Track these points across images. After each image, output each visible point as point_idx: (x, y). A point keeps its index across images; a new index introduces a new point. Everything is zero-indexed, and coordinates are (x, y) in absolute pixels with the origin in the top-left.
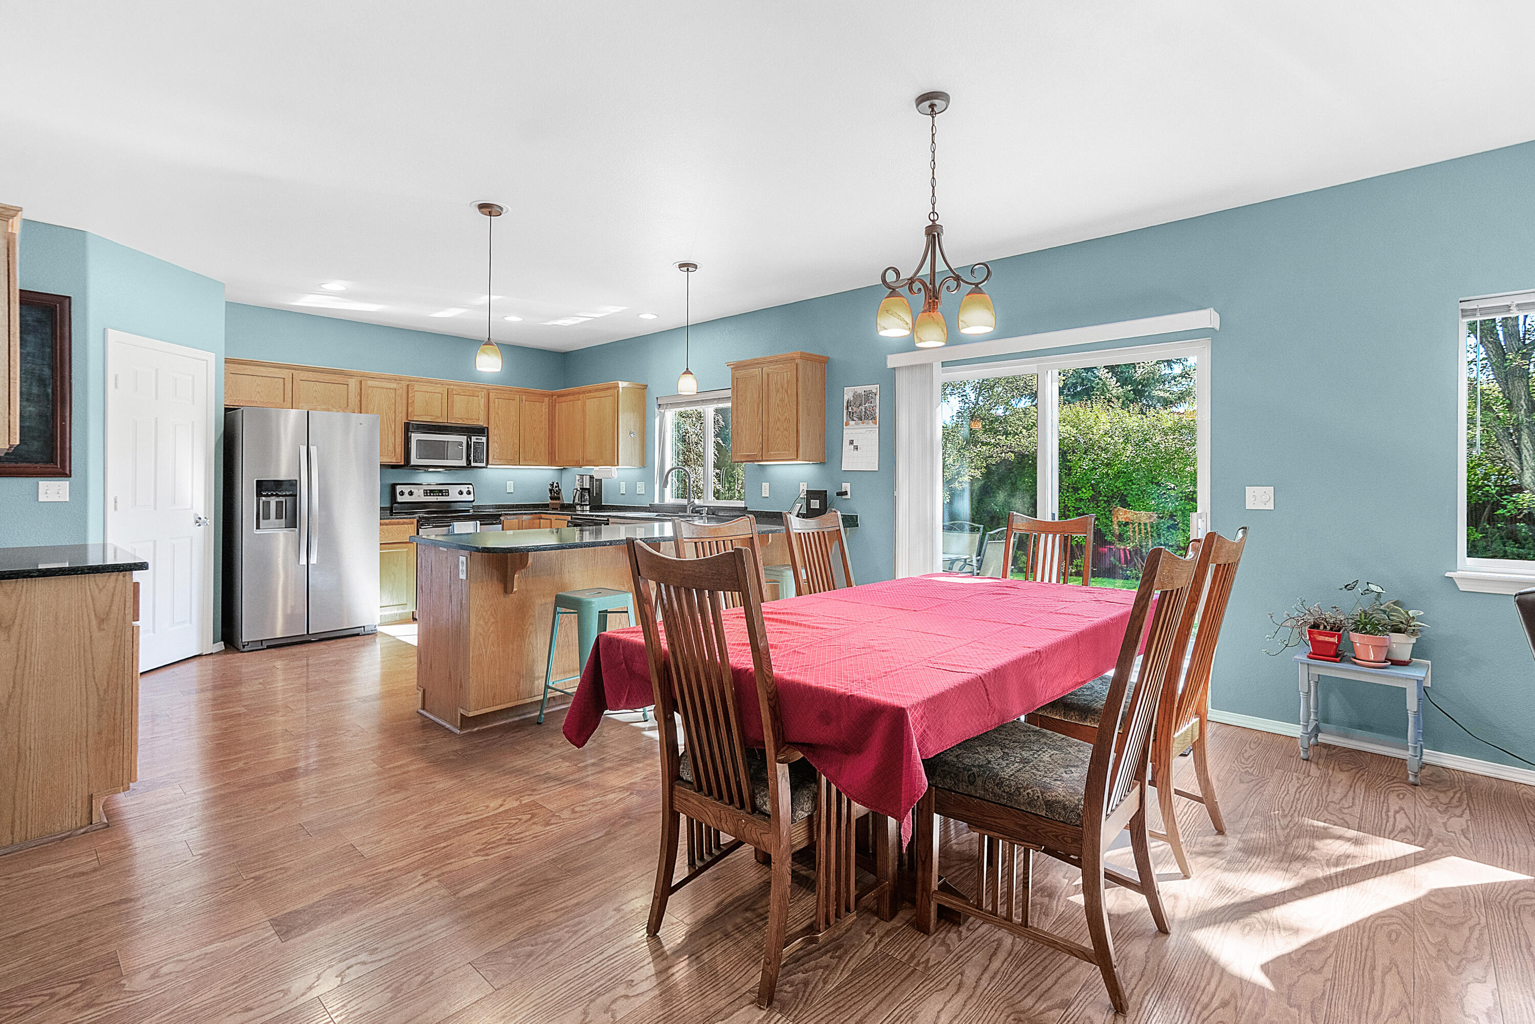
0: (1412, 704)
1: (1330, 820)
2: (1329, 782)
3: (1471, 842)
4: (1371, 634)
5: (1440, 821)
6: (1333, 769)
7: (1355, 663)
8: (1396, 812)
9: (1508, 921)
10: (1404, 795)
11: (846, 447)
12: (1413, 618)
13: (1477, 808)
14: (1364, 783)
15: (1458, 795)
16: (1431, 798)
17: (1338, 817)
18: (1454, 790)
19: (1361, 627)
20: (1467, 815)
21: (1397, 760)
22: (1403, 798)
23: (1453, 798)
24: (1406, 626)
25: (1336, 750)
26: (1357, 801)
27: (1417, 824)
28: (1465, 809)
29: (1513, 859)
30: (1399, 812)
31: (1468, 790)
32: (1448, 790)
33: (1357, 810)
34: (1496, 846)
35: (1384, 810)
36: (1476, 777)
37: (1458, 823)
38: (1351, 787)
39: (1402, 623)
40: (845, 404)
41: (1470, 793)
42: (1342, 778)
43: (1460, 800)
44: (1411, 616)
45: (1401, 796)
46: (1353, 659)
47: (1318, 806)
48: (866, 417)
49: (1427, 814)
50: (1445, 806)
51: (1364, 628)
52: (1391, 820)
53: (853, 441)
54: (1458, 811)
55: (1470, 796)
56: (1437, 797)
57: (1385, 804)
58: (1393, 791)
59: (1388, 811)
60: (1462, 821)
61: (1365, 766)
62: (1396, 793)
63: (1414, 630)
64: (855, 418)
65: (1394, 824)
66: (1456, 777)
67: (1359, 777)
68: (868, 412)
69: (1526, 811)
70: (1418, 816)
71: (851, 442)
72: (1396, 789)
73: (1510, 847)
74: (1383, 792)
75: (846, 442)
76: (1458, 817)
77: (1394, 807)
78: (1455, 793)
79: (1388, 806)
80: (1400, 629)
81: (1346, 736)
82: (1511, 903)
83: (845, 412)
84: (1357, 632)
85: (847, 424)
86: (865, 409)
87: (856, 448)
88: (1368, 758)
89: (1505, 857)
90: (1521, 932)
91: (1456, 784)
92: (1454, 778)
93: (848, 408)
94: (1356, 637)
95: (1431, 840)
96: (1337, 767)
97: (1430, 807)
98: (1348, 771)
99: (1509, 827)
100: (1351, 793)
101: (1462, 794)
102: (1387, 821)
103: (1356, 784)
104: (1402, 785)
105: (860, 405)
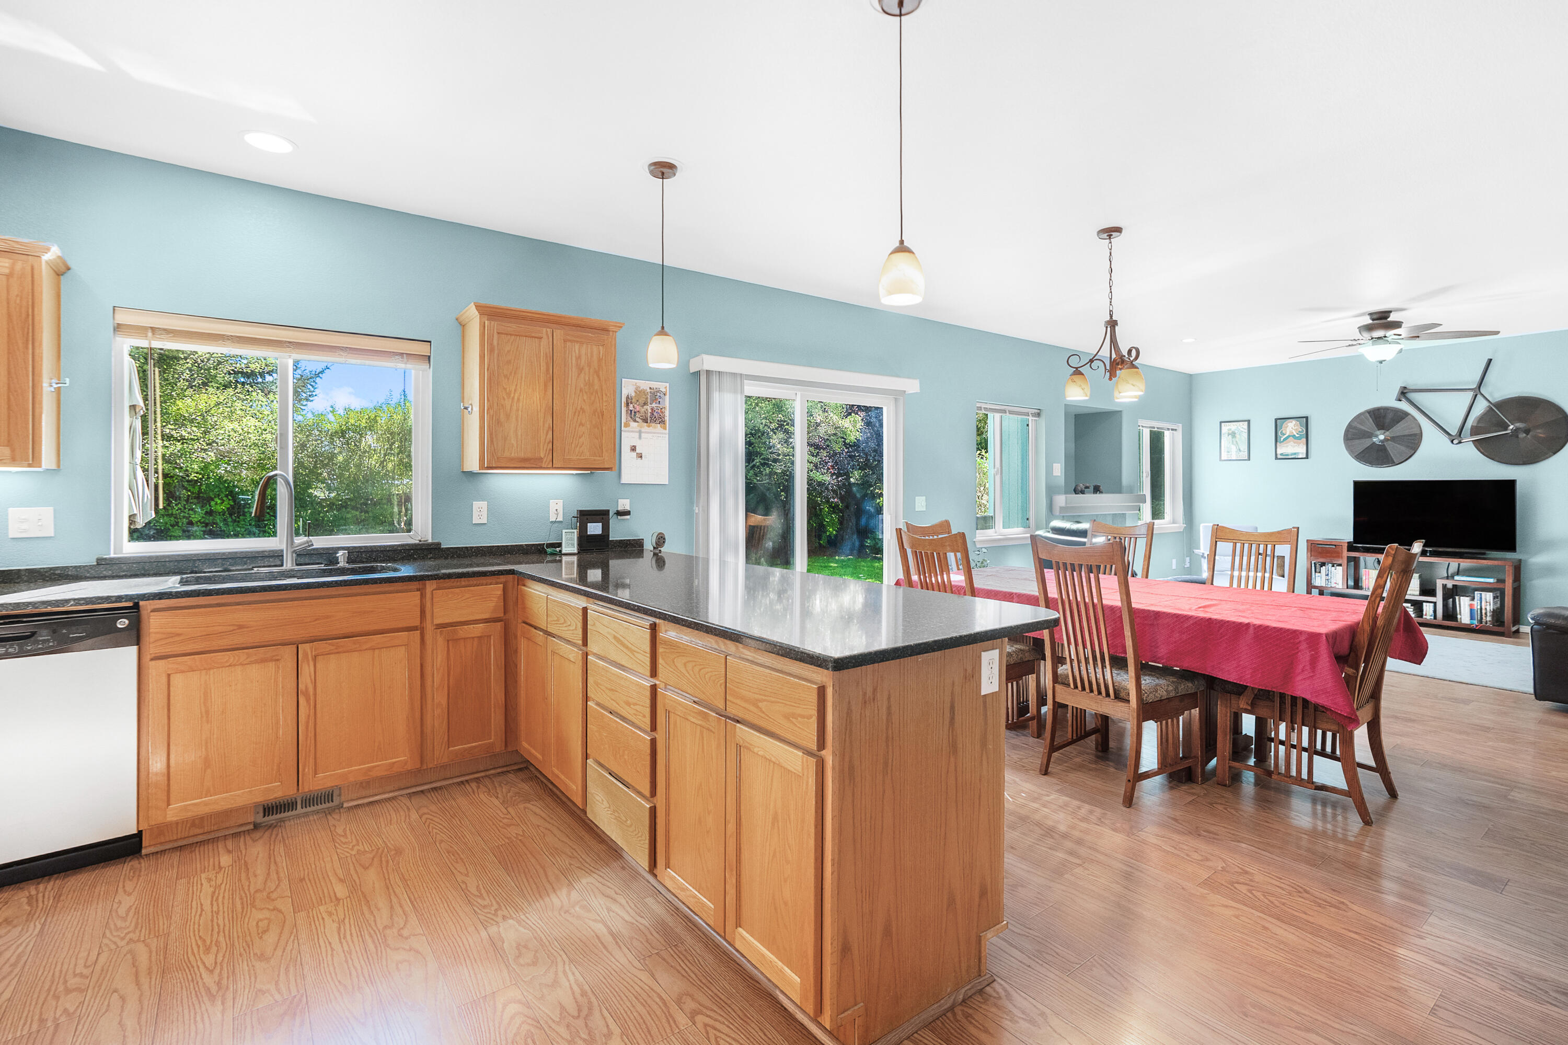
11: (627, 455)
40: (624, 400)
48: (655, 418)
53: (635, 447)
64: (638, 419)
68: (655, 414)
71: (633, 449)
75: (625, 449)
83: (624, 409)
85: (627, 425)
86: (652, 409)
87: (640, 456)
93: (627, 405)
105: (645, 404)
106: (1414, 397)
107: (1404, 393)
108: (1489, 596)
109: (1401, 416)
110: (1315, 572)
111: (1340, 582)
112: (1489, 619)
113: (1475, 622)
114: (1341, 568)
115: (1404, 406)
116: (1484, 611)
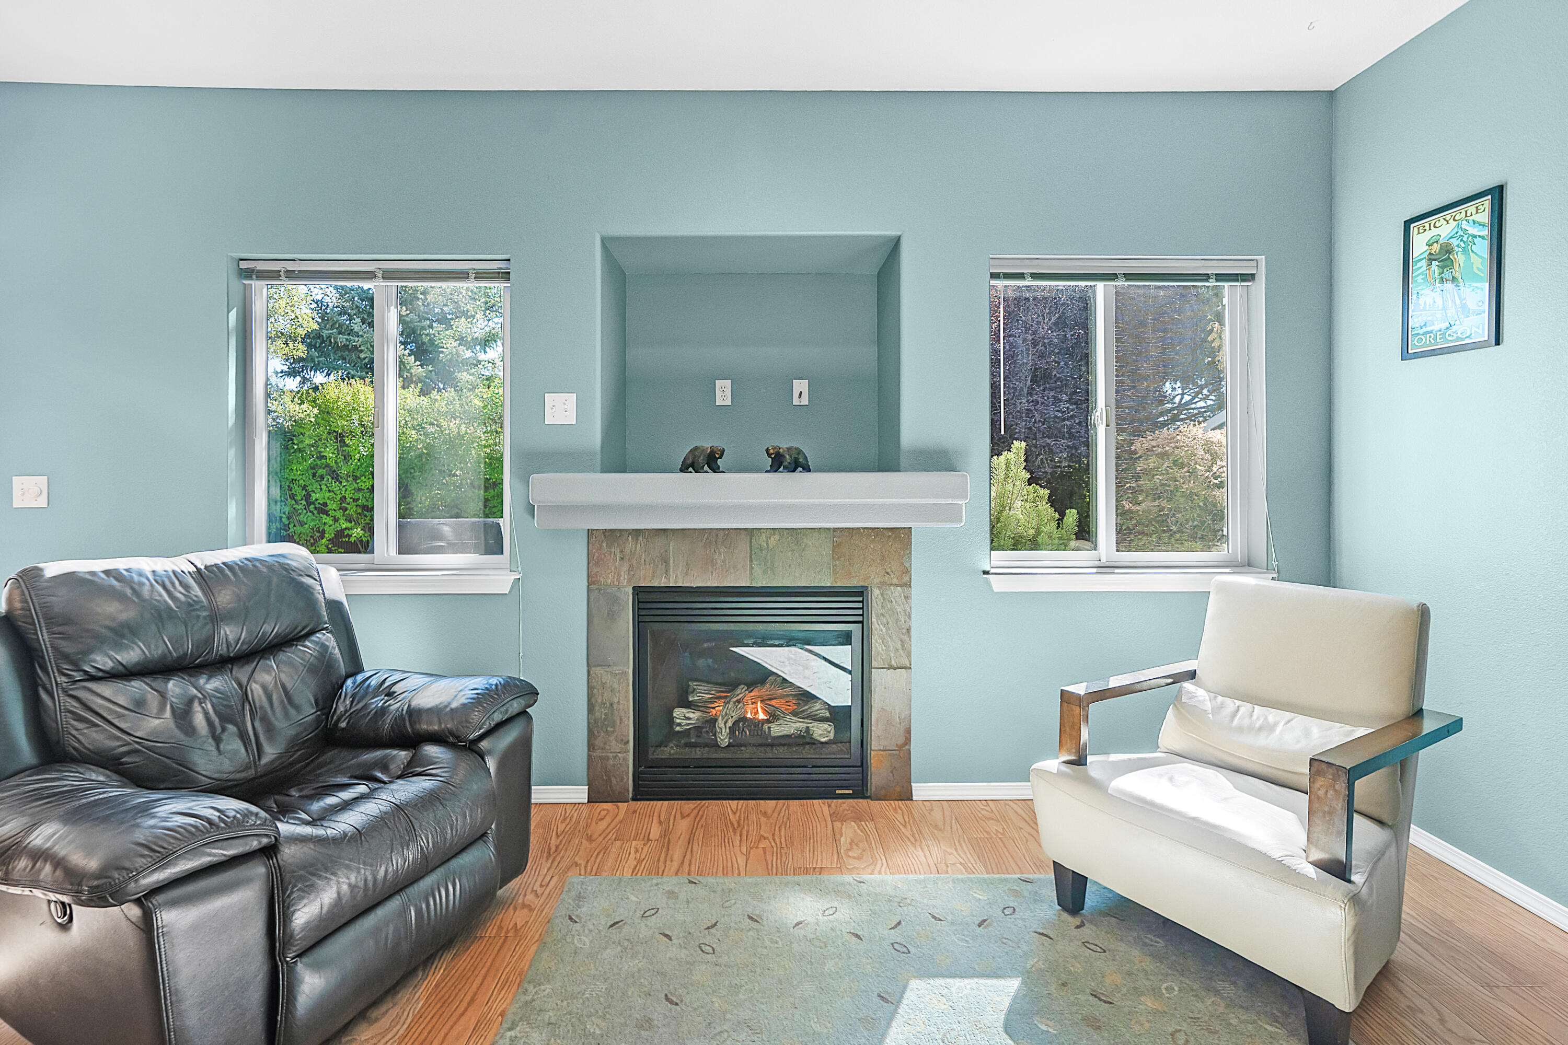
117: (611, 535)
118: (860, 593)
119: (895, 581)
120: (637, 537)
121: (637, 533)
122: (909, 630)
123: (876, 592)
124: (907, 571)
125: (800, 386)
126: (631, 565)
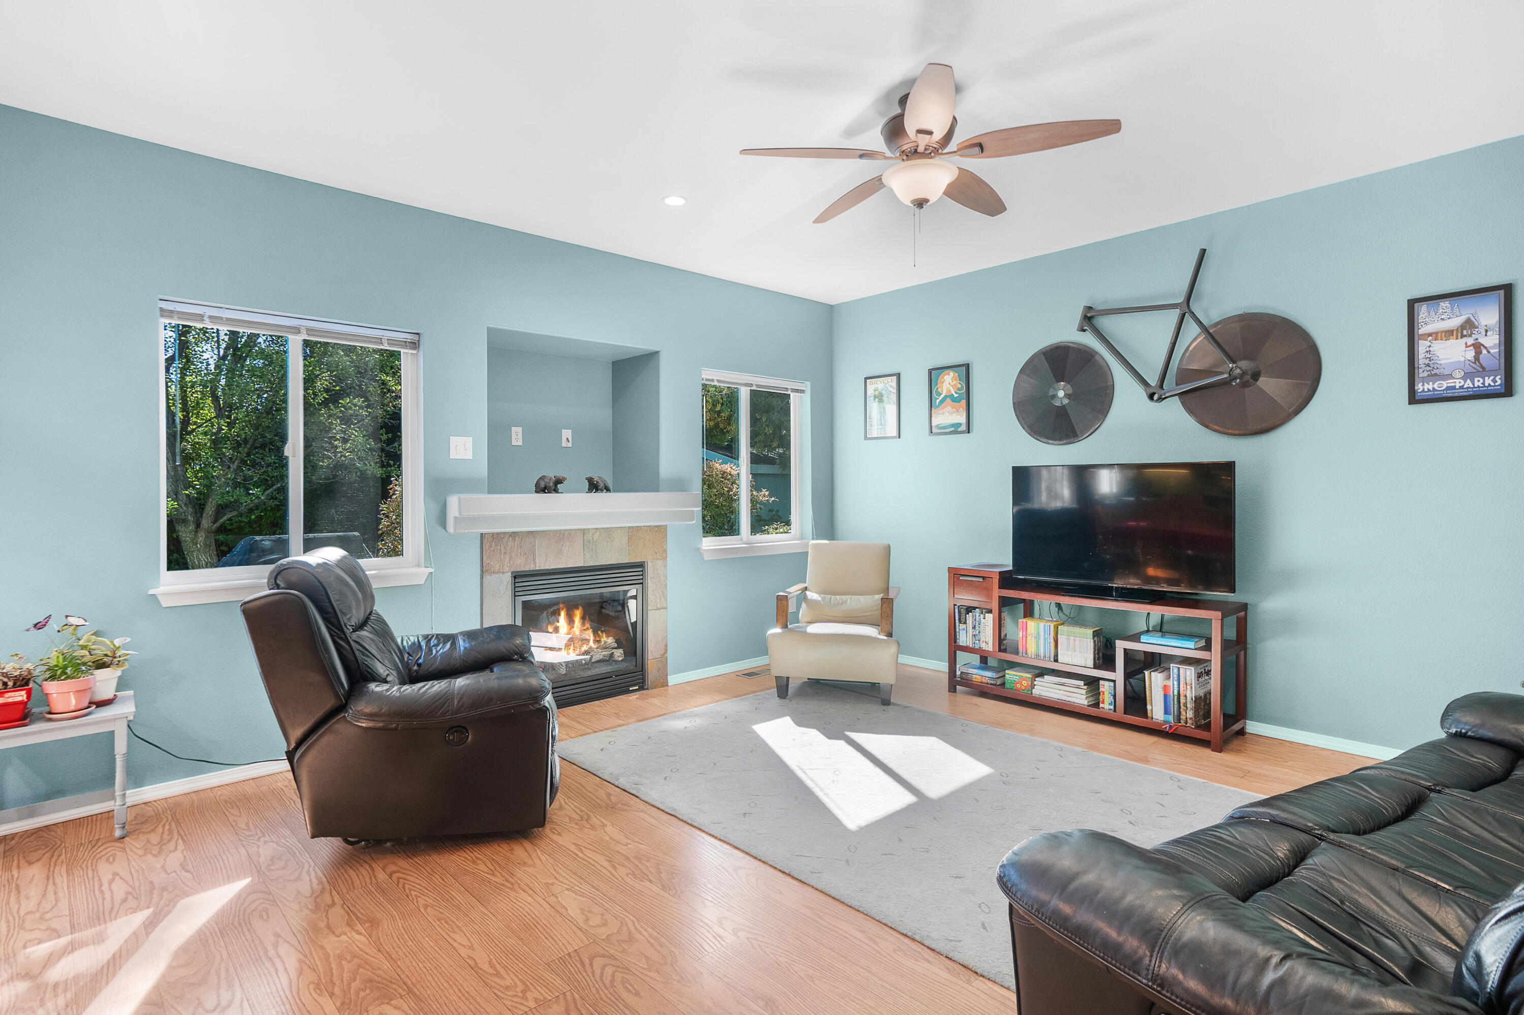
0: (121, 746)
1: (30, 941)
2: (17, 887)
3: (192, 873)
4: (73, 678)
5: (158, 866)
6: (19, 867)
7: (50, 720)
8: (111, 882)
9: (243, 938)
10: (114, 856)
12: (119, 647)
13: (187, 833)
14: (64, 866)
15: (167, 827)
16: (142, 844)
17: (40, 929)
18: (162, 824)
19: (59, 672)
20: (181, 846)
21: (94, 817)
22: (114, 860)
23: (163, 833)
24: (111, 659)
25: (16, 839)
26: (61, 895)
27: (137, 884)
28: (178, 839)
29: (231, 870)
30: (114, 879)
31: (174, 816)
32: (157, 827)
33: (64, 905)
34: (213, 864)
35: (97, 887)
36: (177, 798)
37: (175, 858)
38: (48, 879)
39: (106, 655)
41: (177, 819)
42: (34, 873)
43: (171, 832)
44: (117, 645)
45: (111, 859)
46: (49, 715)
47: (9, 931)
49: (143, 865)
50: (159, 846)
51: (64, 673)
52: (108, 895)
54: (172, 846)
55: (178, 823)
56: (148, 841)
57: (96, 879)
58: (100, 858)
59: (101, 886)
60: (178, 854)
61: (59, 842)
62: (104, 858)
63: (119, 661)
65: (112, 898)
66: (159, 808)
67: (56, 861)
69: (227, 813)
70: (135, 874)
72: (103, 853)
73: (224, 857)
74: (89, 865)
76: (174, 851)
77: (106, 878)
78: (164, 826)
79: (100, 880)
80: (104, 663)
81: (31, 815)
82: (241, 917)
84: (53, 680)
88: (60, 832)
89: (224, 871)
90: (257, 942)
91: (162, 816)
92: (158, 811)
94: (52, 688)
95: (155, 892)
96: (22, 862)
97: (145, 855)
98: (38, 860)
99: (218, 837)
100: (51, 888)
101: (170, 825)
102: (104, 899)
103: (53, 871)
104: (108, 845)
106: (1106, 323)
107: (1089, 319)
108: (1189, 673)
109: (1086, 356)
110: (960, 622)
111: (990, 639)
112: (1190, 714)
113: (1171, 718)
114: (991, 615)
115: (1089, 340)
116: (1182, 700)
117: (497, 537)
118: (641, 565)
119: (659, 557)
120: (515, 537)
121: (513, 535)
122: (666, 586)
123: (650, 564)
124: (665, 551)
125: (567, 434)
126: (511, 557)
